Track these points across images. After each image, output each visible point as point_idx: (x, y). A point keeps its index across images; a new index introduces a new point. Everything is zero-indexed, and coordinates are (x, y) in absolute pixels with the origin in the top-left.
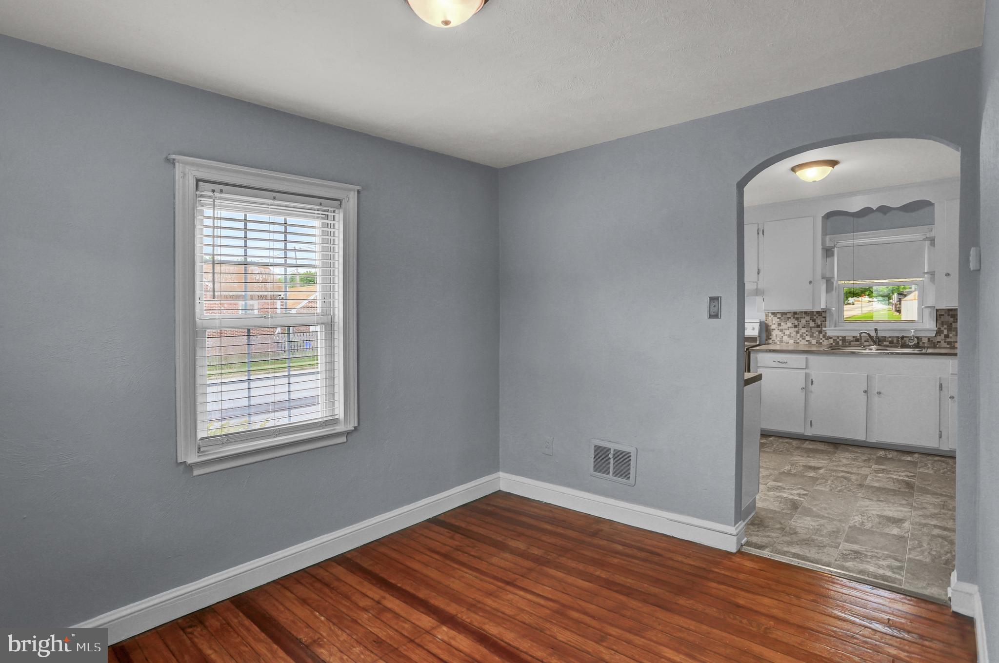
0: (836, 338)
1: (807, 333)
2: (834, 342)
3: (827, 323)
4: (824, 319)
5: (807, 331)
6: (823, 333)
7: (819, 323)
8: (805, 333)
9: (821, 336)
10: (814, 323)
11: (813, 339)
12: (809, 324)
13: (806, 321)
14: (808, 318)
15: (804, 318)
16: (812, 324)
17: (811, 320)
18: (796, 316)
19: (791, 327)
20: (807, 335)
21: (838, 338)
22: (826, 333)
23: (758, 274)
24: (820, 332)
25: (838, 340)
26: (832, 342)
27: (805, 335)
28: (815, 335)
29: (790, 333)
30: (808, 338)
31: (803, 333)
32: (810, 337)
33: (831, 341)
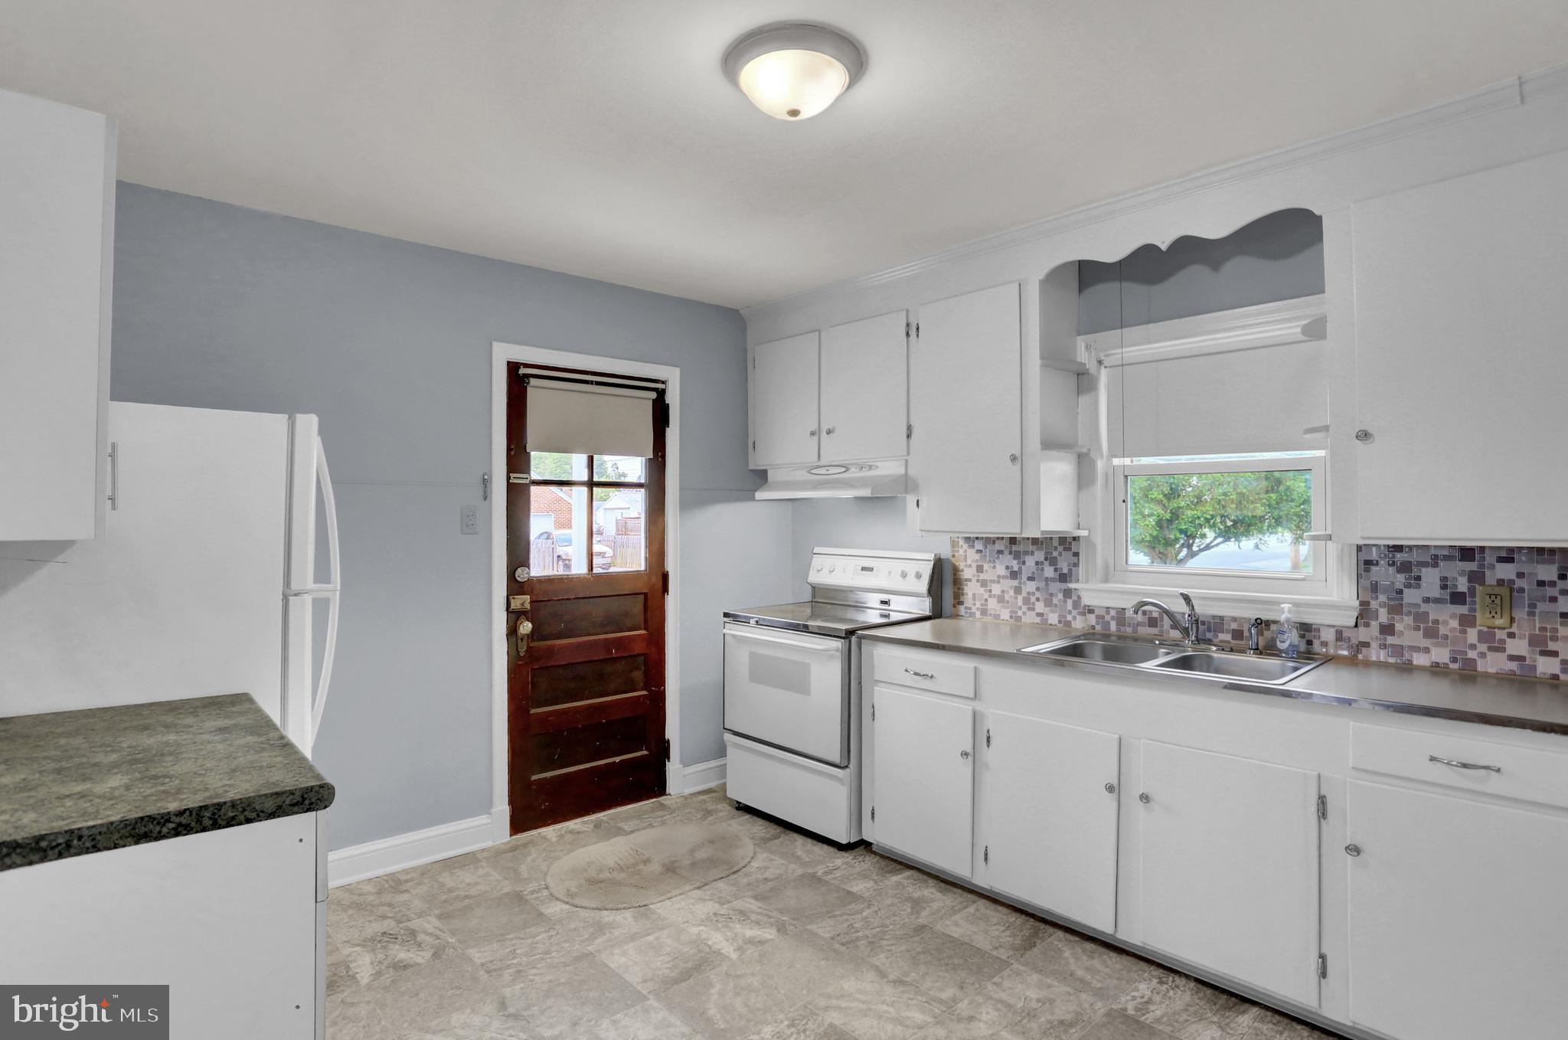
0: (1102, 612)
1: (1038, 594)
2: (1098, 623)
3: (1081, 569)
4: (1075, 560)
5: (1038, 589)
6: (1075, 598)
7: (1065, 571)
8: (1034, 594)
9: (1070, 603)
10: (1052, 568)
11: (1052, 612)
12: (1043, 569)
13: (1037, 563)
14: (1040, 556)
15: (1032, 553)
16: (1049, 572)
17: (1046, 559)
18: (1014, 548)
19: (1004, 577)
20: (1038, 599)
21: (1108, 613)
22: (1079, 597)
23: (909, 436)
24: (1068, 593)
25: (1107, 618)
26: (1094, 623)
27: (1033, 599)
28: (1055, 601)
29: (1003, 591)
30: (1040, 607)
31: (1029, 593)
32: (1046, 606)
33: (1092, 619)
